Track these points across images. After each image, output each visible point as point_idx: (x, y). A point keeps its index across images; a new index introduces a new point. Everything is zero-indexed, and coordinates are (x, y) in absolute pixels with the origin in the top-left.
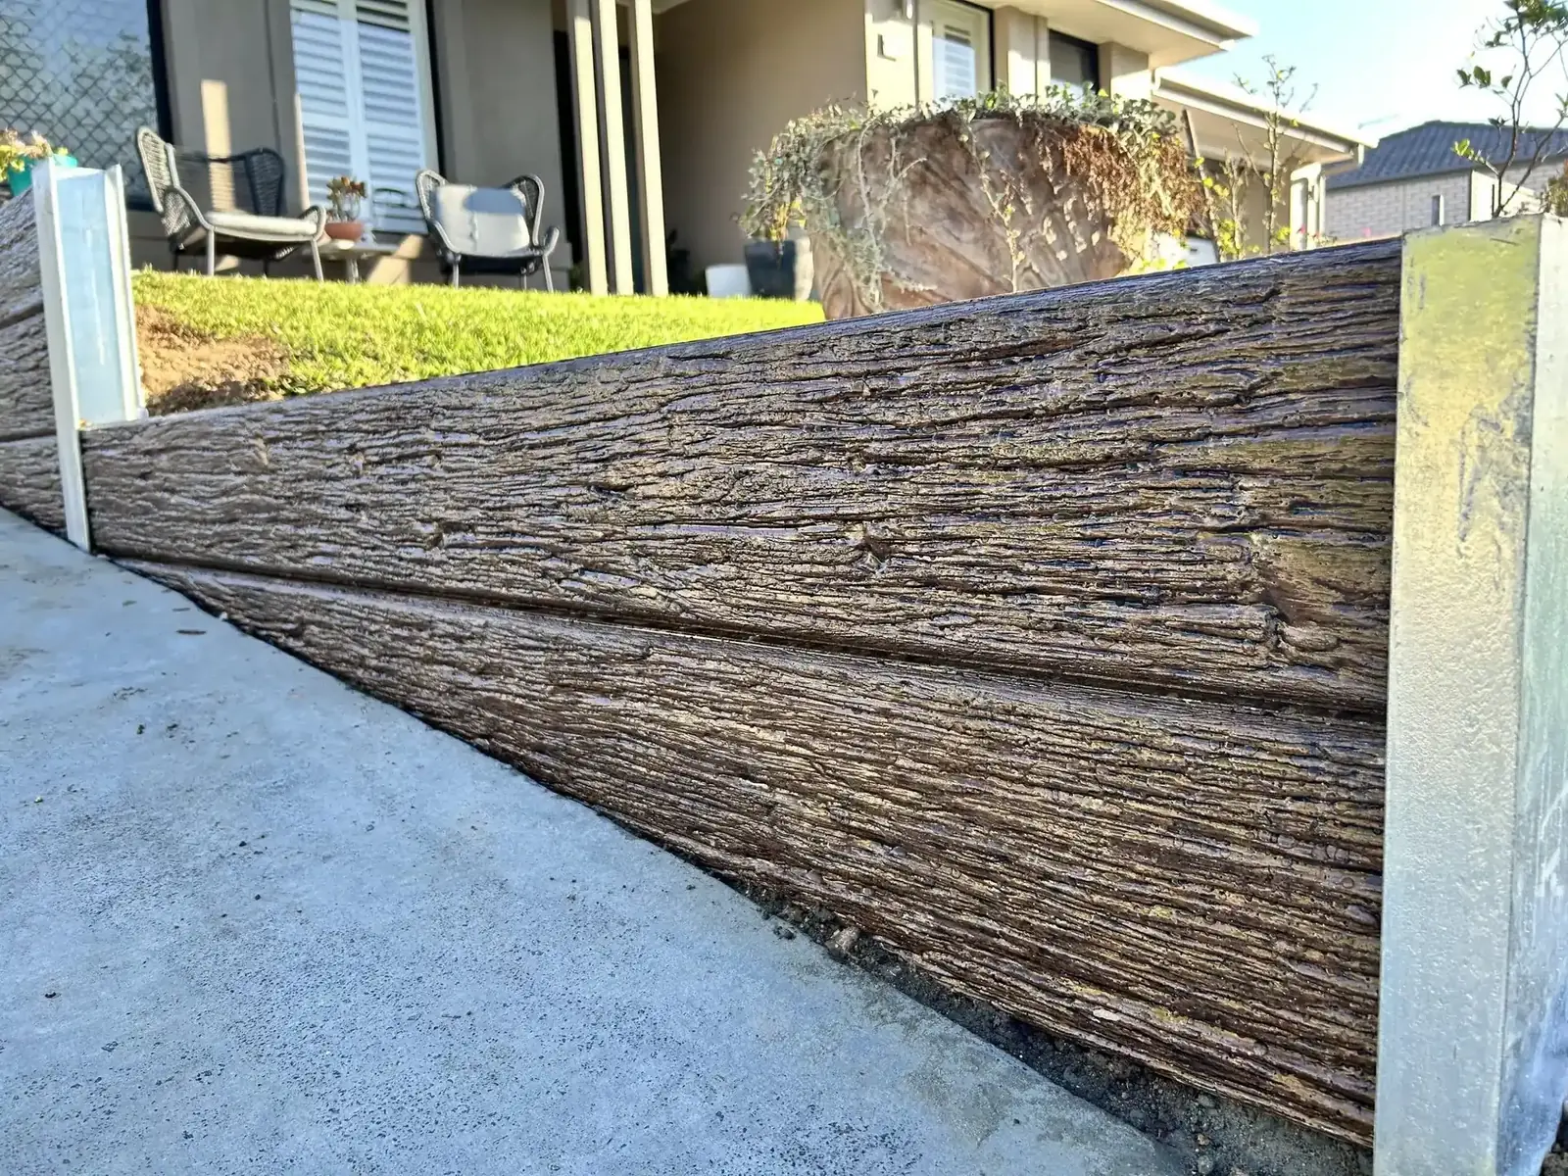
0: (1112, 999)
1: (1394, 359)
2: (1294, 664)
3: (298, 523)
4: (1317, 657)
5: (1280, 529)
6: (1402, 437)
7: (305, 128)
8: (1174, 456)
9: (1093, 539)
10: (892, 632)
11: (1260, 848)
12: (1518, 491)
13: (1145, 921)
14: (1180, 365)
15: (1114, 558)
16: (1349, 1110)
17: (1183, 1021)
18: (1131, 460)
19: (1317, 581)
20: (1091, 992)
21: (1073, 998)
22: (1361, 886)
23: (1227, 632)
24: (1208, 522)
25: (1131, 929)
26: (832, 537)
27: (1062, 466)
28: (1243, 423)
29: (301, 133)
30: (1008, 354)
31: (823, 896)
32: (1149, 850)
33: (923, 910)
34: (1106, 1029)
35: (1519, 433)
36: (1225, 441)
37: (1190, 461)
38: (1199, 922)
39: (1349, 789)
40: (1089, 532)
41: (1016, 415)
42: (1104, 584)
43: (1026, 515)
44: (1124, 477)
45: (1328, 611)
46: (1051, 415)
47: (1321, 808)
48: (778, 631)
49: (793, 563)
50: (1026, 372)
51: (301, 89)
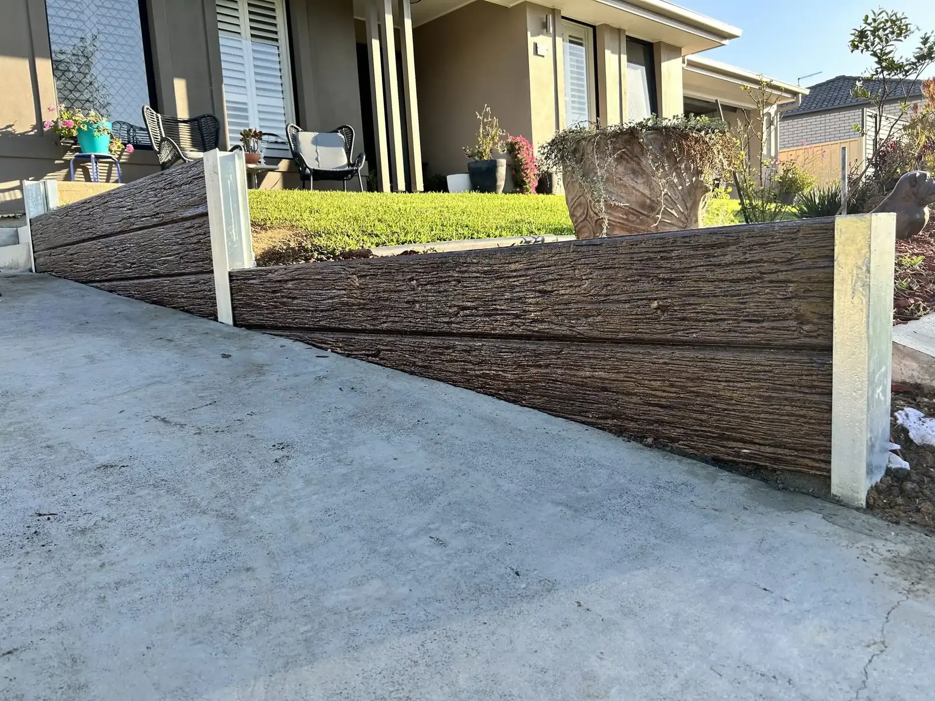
0: (748, 446)
1: (833, 250)
2: (805, 337)
3: (376, 310)
4: (812, 334)
5: (801, 298)
6: (836, 271)
7: (227, 101)
8: (767, 277)
9: (742, 303)
10: (669, 336)
11: (796, 391)
12: (867, 286)
13: (759, 419)
14: (770, 251)
15: (749, 308)
16: (823, 465)
17: (772, 449)
18: (754, 278)
19: (812, 312)
20: (740, 445)
21: (733, 448)
22: (826, 399)
23: (786, 329)
24: (779, 297)
25: (754, 422)
26: (645, 306)
27: (731, 281)
28: (789, 268)
29: (225, 104)
30: (712, 246)
31: (639, 429)
32: (760, 397)
33: (679, 428)
34: (747, 456)
35: (866, 270)
36: (784, 273)
37: (773, 279)
38: (776, 417)
39: (822, 371)
40: (740, 301)
41: (715, 265)
42: (746, 316)
43: (718, 296)
44: (752, 284)
45: (816, 321)
46: (727, 265)
47: (814, 377)
48: (621, 339)
49: (628, 315)
50: (719, 251)
51: (225, 81)
